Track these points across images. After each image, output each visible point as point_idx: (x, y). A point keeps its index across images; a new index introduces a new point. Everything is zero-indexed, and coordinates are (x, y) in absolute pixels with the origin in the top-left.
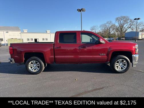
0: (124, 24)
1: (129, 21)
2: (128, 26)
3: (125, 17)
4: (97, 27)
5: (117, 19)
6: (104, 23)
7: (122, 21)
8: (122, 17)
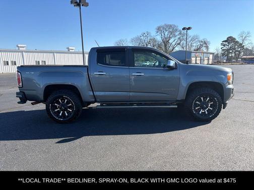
0: (170, 38)
1: (178, 33)
2: (176, 41)
3: (171, 26)
4: (126, 42)
5: (159, 29)
6: (137, 36)
7: (166, 33)
8: (167, 26)
